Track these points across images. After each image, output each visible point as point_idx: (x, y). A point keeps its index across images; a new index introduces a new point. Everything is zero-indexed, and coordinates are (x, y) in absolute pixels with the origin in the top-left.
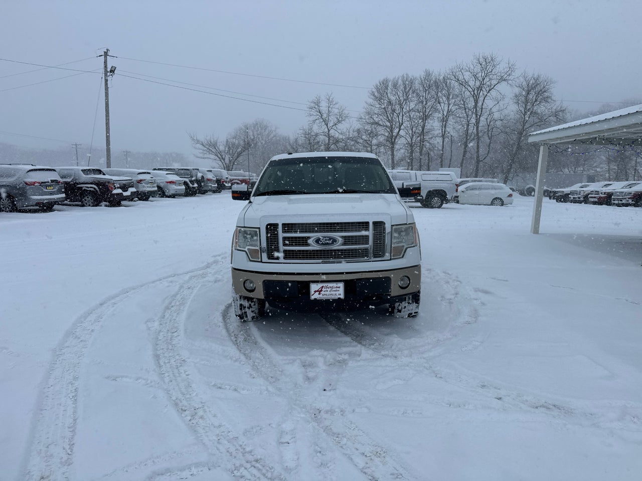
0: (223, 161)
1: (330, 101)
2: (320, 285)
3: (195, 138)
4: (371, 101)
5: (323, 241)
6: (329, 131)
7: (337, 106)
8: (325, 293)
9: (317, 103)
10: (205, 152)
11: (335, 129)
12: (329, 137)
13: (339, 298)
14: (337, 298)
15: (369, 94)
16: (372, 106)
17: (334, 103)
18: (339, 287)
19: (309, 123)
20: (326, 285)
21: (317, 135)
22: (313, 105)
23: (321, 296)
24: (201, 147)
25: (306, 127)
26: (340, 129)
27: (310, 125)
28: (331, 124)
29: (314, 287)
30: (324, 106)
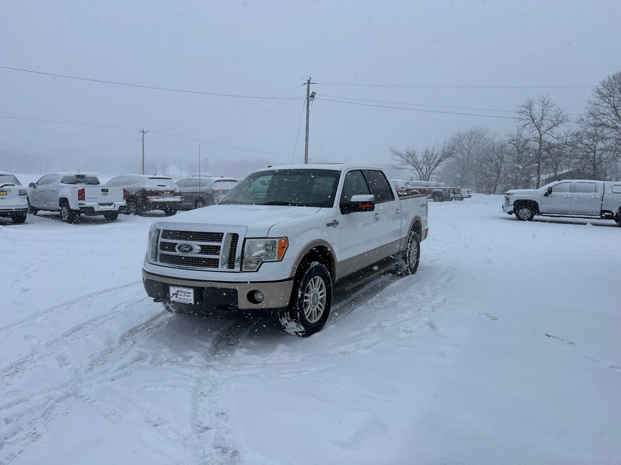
0: (420, 171)
1: (545, 104)
2: (177, 289)
3: (395, 151)
4: (597, 100)
5: (183, 248)
6: (541, 136)
7: (554, 108)
8: (180, 297)
9: (530, 107)
10: (404, 163)
11: (550, 133)
12: (541, 141)
13: (191, 303)
14: (189, 303)
15: (594, 93)
16: (597, 105)
17: (550, 105)
18: (190, 293)
19: (517, 128)
20: (181, 289)
21: (527, 141)
22: (523, 109)
23: (177, 299)
24: (400, 158)
25: (514, 133)
26: (556, 134)
27: (519, 130)
28: (543, 129)
29: (173, 290)
30: (537, 110)
